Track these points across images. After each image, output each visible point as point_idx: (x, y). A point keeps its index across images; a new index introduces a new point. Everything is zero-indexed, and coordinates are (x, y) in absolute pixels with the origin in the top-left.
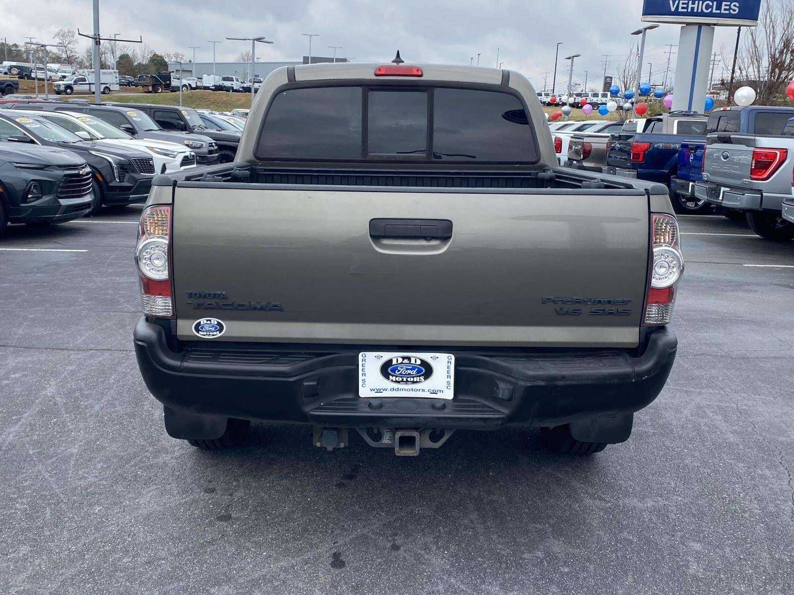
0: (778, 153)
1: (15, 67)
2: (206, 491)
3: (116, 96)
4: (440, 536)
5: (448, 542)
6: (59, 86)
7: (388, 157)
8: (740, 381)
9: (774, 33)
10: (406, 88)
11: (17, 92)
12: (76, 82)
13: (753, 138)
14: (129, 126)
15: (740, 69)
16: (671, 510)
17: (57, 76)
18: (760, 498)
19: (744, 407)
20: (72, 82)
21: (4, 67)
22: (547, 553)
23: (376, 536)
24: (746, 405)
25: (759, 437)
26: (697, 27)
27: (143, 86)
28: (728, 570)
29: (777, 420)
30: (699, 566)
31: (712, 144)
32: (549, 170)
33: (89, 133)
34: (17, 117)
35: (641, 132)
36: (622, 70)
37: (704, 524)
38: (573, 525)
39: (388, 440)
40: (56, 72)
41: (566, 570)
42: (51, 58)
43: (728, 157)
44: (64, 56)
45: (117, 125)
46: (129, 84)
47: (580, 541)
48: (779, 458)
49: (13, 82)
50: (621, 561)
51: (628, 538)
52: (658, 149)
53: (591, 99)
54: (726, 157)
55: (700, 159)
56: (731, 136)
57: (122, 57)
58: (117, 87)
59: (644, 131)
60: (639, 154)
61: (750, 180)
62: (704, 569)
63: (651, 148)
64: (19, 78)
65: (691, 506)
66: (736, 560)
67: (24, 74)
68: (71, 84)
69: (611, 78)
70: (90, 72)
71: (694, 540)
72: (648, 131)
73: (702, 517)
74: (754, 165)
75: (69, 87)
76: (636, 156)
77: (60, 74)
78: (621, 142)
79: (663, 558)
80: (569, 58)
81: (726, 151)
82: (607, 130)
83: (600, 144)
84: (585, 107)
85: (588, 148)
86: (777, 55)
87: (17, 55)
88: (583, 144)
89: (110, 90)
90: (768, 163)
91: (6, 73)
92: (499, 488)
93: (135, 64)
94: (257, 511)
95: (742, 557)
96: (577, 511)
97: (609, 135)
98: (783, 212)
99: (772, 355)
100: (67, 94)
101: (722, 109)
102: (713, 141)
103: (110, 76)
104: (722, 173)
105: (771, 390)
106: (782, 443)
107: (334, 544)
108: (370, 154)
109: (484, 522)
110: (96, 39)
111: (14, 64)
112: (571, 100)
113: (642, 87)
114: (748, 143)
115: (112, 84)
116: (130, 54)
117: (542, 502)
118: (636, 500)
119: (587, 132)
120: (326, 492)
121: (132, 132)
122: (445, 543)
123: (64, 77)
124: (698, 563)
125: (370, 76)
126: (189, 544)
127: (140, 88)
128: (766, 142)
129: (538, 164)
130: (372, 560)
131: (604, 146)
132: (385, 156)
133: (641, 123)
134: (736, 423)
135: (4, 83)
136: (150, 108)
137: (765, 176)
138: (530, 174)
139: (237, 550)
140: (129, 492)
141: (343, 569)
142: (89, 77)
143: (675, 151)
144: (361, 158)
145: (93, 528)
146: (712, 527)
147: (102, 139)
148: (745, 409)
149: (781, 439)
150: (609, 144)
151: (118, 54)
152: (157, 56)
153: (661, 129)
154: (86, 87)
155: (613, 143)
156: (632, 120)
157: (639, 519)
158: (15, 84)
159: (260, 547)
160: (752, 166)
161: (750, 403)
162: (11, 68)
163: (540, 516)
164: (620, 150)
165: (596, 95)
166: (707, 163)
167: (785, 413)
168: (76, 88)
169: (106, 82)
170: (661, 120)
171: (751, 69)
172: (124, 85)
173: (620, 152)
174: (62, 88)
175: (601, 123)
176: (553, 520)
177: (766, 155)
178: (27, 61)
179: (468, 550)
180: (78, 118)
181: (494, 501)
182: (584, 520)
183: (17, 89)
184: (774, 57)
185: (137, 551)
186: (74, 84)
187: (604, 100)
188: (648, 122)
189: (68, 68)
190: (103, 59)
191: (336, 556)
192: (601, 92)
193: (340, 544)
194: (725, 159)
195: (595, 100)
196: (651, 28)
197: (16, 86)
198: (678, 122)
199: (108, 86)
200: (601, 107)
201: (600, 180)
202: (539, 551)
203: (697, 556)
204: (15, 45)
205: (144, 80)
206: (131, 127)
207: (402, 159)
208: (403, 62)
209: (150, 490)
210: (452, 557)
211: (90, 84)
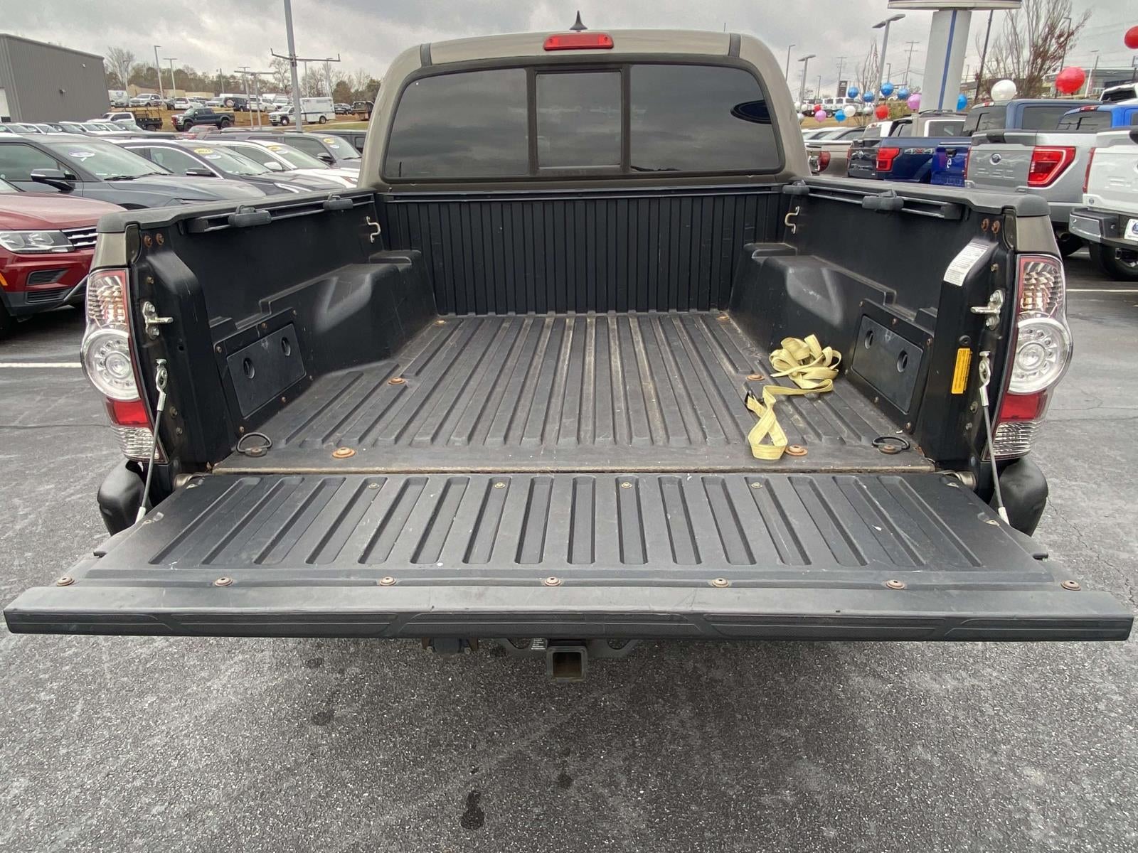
0: (1064, 152)
1: (230, 99)
2: (308, 665)
3: (332, 126)
4: (634, 756)
5: (646, 769)
6: (275, 117)
7: (567, 171)
8: (1045, 458)
9: (1037, 17)
10: (589, 67)
11: (234, 126)
12: (291, 112)
13: (1033, 134)
14: (327, 155)
15: (997, 61)
16: (984, 696)
17: (272, 107)
18: (1115, 671)
19: (1059, 501)
20: (287, 113)
21: (220, 100)
22: (800, 793)
23: (538, 755)
24: (1060, 497)
25: (1090, 553)
26: (951, 13)
27: (359, 113)
28: (1096, 832)
29: (1110, 522)
30: (1046, 822)
31: (979, 144)
32: (800, 181)
33: (281, 164)
34: (196, 148)
35: (886, 135)
36: (861, 70)
37: (1041, 728)
38: (837, 729)
39: (540, 645)
40: (271, 102)
41: (832, 833)
42: (269, 88)
43: (999, 160)
44: (281, 86)
45: (314, 155)
46: (346, 112)
47: (849, 765)
48: (1127, 590)
49: (228, 115)
50: (918, 811)
51: (925, 758)
52: (908, 155)
53: (824, 105)
54: (997, 160)
55: (961, 165)
56: (1005, 134)
57: (338, 85)
58: (333, 116)
59: (890, 134)
60: (886, 162)
61: (1027, 187)
62: (1057, 830)
63: (901, 154)
64: (235, 110)
65: (1014, 689)
66: (1103, 807)
67: (239, 106)
69: (846, 82)
71: (1030, 763)
72: (895, 134)
73: (1034, 712)
74: (1033, 168)
75: (284, 117)
76: (883, 164)
77: (275, 105)
78: (865, 148)
79: (986, 802)
80: (803, 60)
81: (994, 152)
82: (845, 137)
83: (840, 152)
84: (818, 114)
85: (826, 158)
86: (1040, 42)
87: (235, 87)
88: (820, 154)
89: (325, 119)
90: (1050, 165)
91: (222, 106)
92: (724, 655)
93: (353, 91)
94: (372, 703)
95: (1113, 801)
96: (841, 700)
97: (851, 142)
98: (1071, 223)
99: (1080, 416)
100: (283, 125)
101: (984, 105)
102: (981, 141)
103: (325, 104)
104: (992, 179)
105: (1090, 472)
106: (1125, 563)
107: (473, 772)
108: (541, 168)
109: (701, 727)
110: (291, 59)
111: (231, 95)
112: (805, 107)
113: (884, 87)
114: (1025, 141)
115: (328, 112)
116: (346, 79)
117: (788, 683)
118: (928, 677)
119: (823, 140)
120: (476, 664)
121: (329, 161)
122: (641, 769)
123: (279, 107)
124: (1043, 816)
125: (538, 52)
126: (259, 772)
127: (356, 116)
128: (1051, 140)
129: (782, 173)
130: (526, 811)
131: (845, 155)
132: (562, 170)
133: (885, 126)
134: (1053, 529)
135: (219, 117)
136: (351, 134)
137: (1047, 181)
138: (769, 188)
139: (327, 787)
140: (202, 669)
141: (479, 831)
143: (928, 156)
144: (528, 175)
145: (130, 740)
146: (1053, 734)
147: (294, 169)
148: (1062, 505)
149: (1124, 556)
150: (851, 152)
151: (334, 81)
152: (374, 82)
153: (910, 132)
155: (854, 151)
156: (875, 124)
157: (938, 716)
158: (231, 117)
159: (362, 780)
160: (1030, 170)
161: (1067, 494)
162: (226, 100)
163: (786, 711)
164: (864, 158)
165: (830, 101)
166: (970, 169)
167: (1117, 510)
168: (291, 118)
169: (322, 111)
170: (910, 122)
171: (1010, 60)
172: (341, 114)
173: (863, 161)
174: (278, 119)
175: (839, 129)
176: (806, 718)
177: (1050, 156)
178: (244, 92)
179: (675, 786)
180: (267, 147)
181: (716, 681)
182: (853, 721)
183: (233, 122)
184: (1037, 46)
185: (178, 790)
186: (289, 115)
187: (839, 106)
188: (895, 125)
189: (284, 98)
190: (319, 87)
191: (473, 799)
192: (835, 98)
193: (482, 774)
194: (995, 162)
195: (829, 106)
196: (896, 19)
197: (232, 119)
198: (931, 124)
199: (324, 115)
200: (837, 114)
201: (894, 193)
202: (786, 788)
203: (1040, 799)
204: (233, 77)
205: (360, 107)
206: (328, 155)
207: (586, 174)
208: (585, 28)
209: (232, 662)
210: (650, 802)
211: (305, 113)
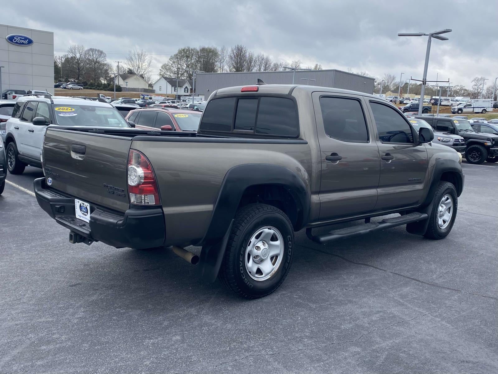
3: (488, 115)
6: (454, 109)
12: (465, 107)
17: (456, 104)
40: (456, 101)
64: (433, 105)
67: (437, 103)
68: (462, 108)
70: (475, 101)
89: (486, 111)
103: (488, 103)
111: (435, 97)
115: (489, 107)
142: (474, 104)
154: (471, 110)
158: (429, 108)
162: (431, 99)
168: (464, 110)
169: (484, 107)
174: (456, 110)
186: (464, 108)
199: (485, 108)
211: (474, 108)
